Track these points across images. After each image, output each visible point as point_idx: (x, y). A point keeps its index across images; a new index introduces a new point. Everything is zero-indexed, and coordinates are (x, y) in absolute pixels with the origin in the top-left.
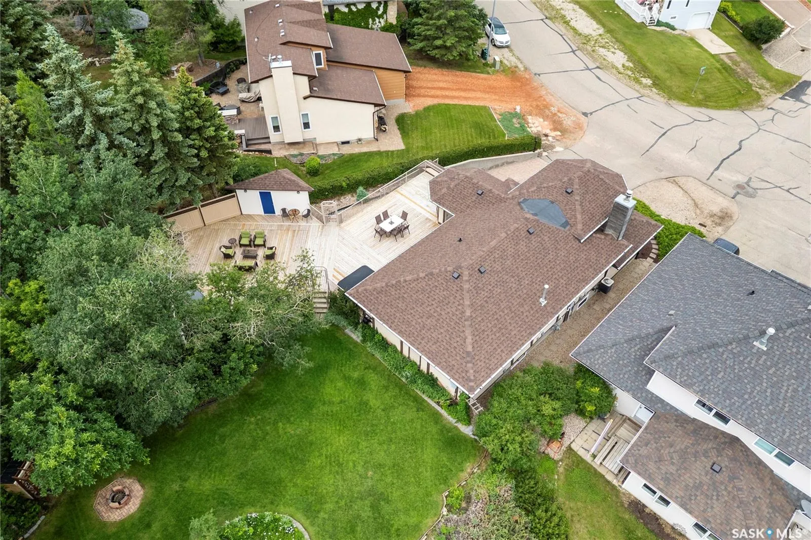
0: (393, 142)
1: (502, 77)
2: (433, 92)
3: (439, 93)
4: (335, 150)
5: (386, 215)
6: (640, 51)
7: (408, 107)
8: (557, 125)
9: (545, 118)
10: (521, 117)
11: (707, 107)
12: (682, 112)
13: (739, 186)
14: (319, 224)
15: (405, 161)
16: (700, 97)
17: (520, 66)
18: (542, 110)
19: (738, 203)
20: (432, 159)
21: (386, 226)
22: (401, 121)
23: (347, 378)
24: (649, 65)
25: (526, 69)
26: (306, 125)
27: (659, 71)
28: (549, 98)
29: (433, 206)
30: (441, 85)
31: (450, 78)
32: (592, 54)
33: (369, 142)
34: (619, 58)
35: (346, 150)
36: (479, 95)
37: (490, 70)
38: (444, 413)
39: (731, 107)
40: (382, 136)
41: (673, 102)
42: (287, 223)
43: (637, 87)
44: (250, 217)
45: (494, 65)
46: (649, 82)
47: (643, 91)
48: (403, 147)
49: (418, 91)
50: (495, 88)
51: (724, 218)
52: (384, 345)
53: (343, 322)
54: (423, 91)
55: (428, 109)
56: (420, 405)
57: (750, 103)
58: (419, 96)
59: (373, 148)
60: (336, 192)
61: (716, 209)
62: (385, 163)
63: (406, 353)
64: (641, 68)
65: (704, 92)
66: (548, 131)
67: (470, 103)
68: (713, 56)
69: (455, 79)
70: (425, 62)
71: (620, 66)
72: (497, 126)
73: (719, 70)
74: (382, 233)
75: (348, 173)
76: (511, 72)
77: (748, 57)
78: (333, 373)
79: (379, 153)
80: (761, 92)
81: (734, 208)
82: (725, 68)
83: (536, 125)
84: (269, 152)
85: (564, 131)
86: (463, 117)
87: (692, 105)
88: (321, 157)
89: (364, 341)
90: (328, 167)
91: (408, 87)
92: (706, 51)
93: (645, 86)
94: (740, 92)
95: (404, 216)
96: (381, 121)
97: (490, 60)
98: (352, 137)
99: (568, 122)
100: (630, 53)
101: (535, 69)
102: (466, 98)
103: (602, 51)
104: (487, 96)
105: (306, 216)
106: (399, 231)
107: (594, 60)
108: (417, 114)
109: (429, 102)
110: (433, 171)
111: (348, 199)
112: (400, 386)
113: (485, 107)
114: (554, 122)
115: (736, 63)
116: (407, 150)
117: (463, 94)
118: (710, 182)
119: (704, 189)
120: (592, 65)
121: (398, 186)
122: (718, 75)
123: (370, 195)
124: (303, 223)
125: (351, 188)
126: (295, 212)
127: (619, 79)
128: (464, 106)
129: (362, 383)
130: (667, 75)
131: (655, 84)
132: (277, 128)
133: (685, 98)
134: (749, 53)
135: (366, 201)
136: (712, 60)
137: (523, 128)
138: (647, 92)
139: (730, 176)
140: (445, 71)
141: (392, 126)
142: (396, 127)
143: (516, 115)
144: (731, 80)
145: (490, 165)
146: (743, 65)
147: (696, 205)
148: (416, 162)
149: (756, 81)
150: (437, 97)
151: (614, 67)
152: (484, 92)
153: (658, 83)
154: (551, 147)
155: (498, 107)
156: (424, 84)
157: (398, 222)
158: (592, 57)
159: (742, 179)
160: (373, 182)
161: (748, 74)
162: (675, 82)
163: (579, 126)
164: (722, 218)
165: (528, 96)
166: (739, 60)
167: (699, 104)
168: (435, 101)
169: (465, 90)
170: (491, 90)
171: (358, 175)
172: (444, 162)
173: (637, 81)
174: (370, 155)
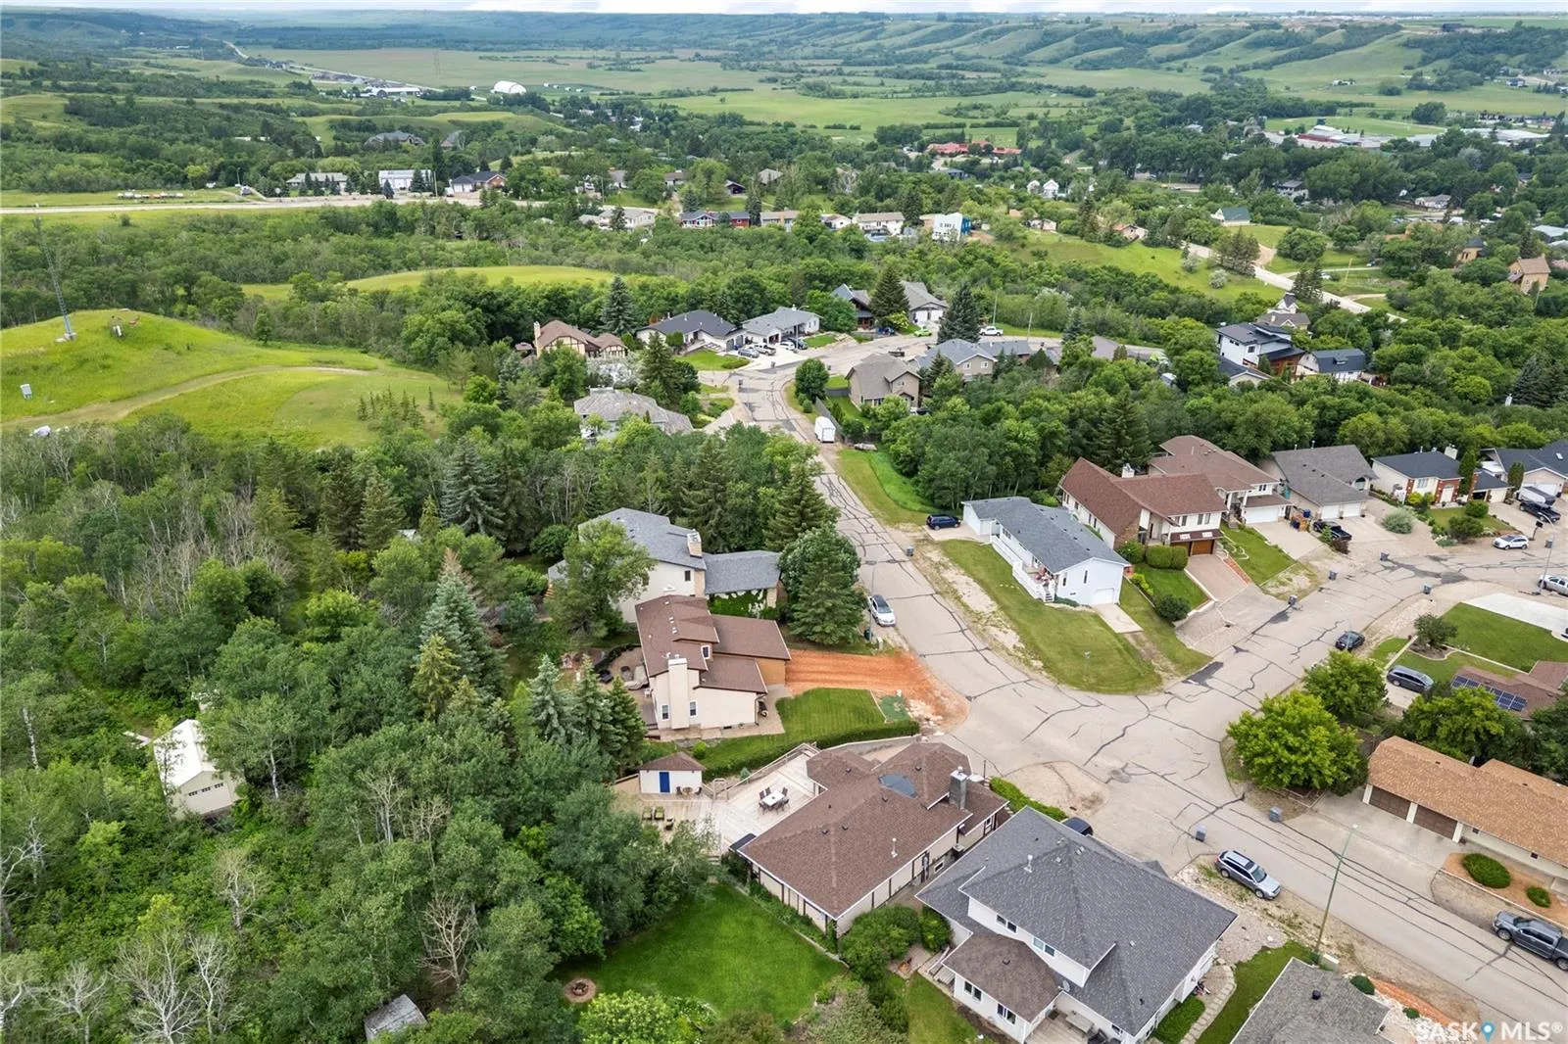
0: (774, 726)
1: (885, 658)
2: (813, 676)
3: (819, 677)
4: (719, 735)
5: (768, 791)
6: (1034, 632)
7: (788, 692)
8: (940, 709)
9: (928, 702)
10: (903, 701)
11: (1099, 691)
12: (1072, 697)
13: (1115, 772)
14: (709, 800)
15: (785, 744)
16: (1093, 681)
17: (905, 646)
18: (925, 693)
19: (1111, 788)
20: (811, 742)
21: (769, 801)
22: (781, 705)
23: (738, 921)
24: (1041, 646)
25: (911, 649)
26: (693, 712)
27: (1052, 653)
28: (932, 681)
29: (810, 783)
30: (821, 668)
31: (831, 661)
32: (982, 635)
33: (750, 727)
34: (1010, 638)
35: (729, 735)
36: (860, 678)
37: (873, 651)
38: (817, 945)
39: (1125, 692)
40: (763, 721)
41: (1062, 687)
42: (681, 800)
43: (1026, 670)
44: (649, 795)
45: (877, 645)
46: (1039, 664)
47: (1033, 675)
48: (781, 730)
49: (798, 676)
50: (877, 671)
51: (1094, 802)
52: (768, 896)
53: (732, 879)
54: (802, 676)
55: (807, 694)
56: (798, 940)
57: (1147, 688)
58: (799, 680)
59: (755, 732)
60: (723, 772)
61: (1088, 794)
62: (766, 746)
63: (786, 902)
64: (1032, 648)
65: (1098, 676)
66: (929, 716)
67: (850, 687)
68: (1116, 635)
69: (836, 662)
70: (805, 645)
71: (1011, 647)
72: (876, 711)
73: (1119, 650)
74: (765, 807)
75: (732, 756)
76: (895, 653)
77: (1156, 636)
78: (727, 918)
79: (760, 737)
80: (1164, 675)
81: (1105, 792)
82: (1128, 648)
83: (918, 709)
84: (658, 737)
85: (946, 716)
86: (842, 701)
87: (1082, 689)
88: (707, 741)
89: (752, 894)
90: (712, 750)
91: (787, 672)
92: (1109, 629)
93: (1035, 669)
94: (1139, 676)
95: (785, 792)
96: (762, 706)
97: (873, 641)
98: (734, 722)
99: (950, 706)
100: (1022, 632)
101: (921, 650)
102: (846, 682)
103: (994, 630)
104: (868, 679)
105: (698, 794)
106: (780, 806)
107: (984, 639)
108: (797, 699)
109: (809, 686)
110: (812, 752)
111: (734, 780)
112: (783, 928)
113: (866, 692)
114: (937, 706)
115: (1140, 642)
116: (787, 734)
117: (843, 678)
118: (1086, 768)
119: (1079, 774)
120: (980, 646)
121: (779, 766)
122: (1118, 657)
123: (753, 775)
124: (694, 800)
125: (735, 770)
126: (688, 790)
127: (1007, 662)
128: (844, 691)
129: (751, 924)
130: (1060, 657)
131: (1045, 667)
132: (665, 716)
133: (1077, 682)
134: (1159, 631)
135: (750, 781)
136: (1114, 640)
137: (903, 712)
138: (1035, 675)
139: (1107, 762)
140: (826, 654)
141: (772, 711)
142: (776, 712)
143: (895, 699)
144: (1131, 662)
145: (868, 748)
146: (1148, 645)
147: (1070, 790)
148: (796, 745)
149: (1160, 663)
150: (817, 681)
151: (1004, 648)
152: (865, 675)
153: (1049, 667)
154: (932, 731)
155: (878, 691)
156: (802, 668)
157: (779, 797)
158: (983, 637)
159: (1117, 765)
160: (756, 764)
161: (1152, 656)
162: (1067, 666)
163: (961, 711)
164: (1093, 802)
165: (912, 678)
166: (1144, 639)
167: (1090, 688)
168: (815, 686)
169: (845, 674)
170: (872, 672)
171: (742, 757)
172: (822, 745)
173: (1027, 663)
174: (751, 739)
